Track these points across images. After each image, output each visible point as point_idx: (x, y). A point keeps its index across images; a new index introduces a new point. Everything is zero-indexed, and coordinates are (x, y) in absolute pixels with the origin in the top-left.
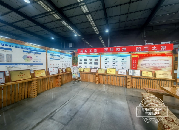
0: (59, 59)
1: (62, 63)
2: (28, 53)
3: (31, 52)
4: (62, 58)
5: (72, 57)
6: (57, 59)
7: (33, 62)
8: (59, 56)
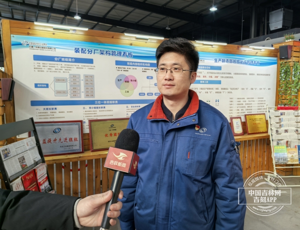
0: (219, 82)
1: (231, 95)
2: (126, 67)
3: (134, 64)
4: (229, 75)
5: (275, 66)
6: (211, 82)
7: (140, 94)
8: (219, 68)
